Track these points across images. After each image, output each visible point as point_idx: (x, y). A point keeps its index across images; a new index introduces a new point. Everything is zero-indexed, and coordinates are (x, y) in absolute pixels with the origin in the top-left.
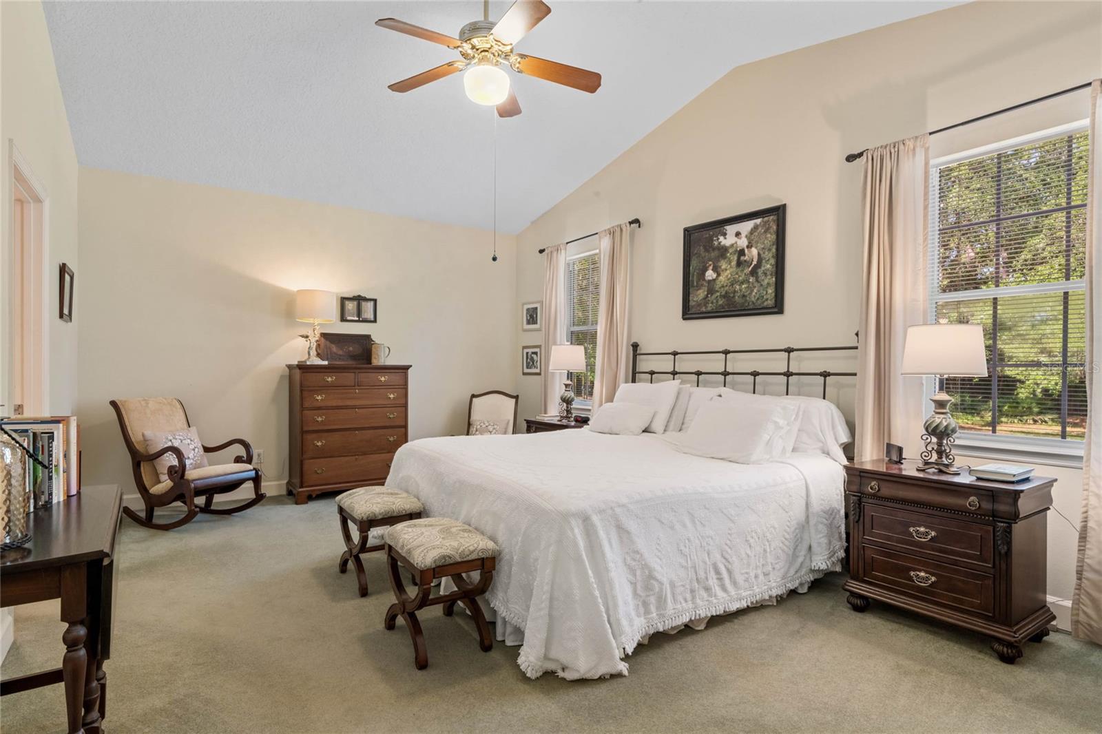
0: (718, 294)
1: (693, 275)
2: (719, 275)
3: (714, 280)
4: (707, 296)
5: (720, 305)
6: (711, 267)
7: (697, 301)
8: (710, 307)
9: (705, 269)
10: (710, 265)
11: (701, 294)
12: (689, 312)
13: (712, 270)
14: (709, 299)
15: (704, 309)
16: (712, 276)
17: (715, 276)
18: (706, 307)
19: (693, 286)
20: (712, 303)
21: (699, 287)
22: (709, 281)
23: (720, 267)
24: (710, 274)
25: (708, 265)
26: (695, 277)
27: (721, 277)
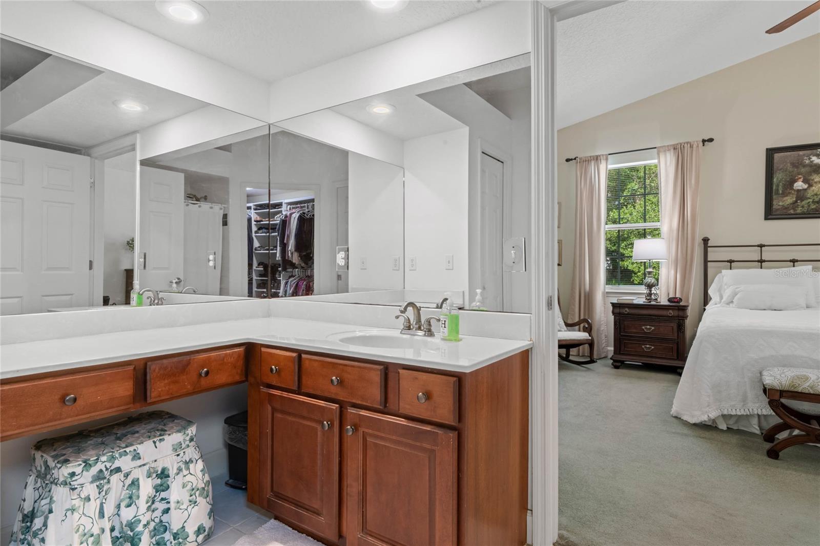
0: (811, 200)
1: (778, 186)
2: (810, 186)
3: (805, 190)
4: (796, 202)
5: (813, 209)
6: (801, 180)
7: (783, 206)
8: (799, 210)
9: (794, 181)
10: (800, 178)
11: (789, 200)
12: (770, 213)
13: (802, 182)
14: (799, 204)
15: (792, 211)
16: (802, 186)
17: (806, 186)
18: (795, 210)
19: (777, 193)
20: (803, 207)
21: (784, 194)
22: (798, 191)
23: (813, 180)
24: (799, 185)
25: (797, 178)
26: (780, 187)
27: (814, 188)
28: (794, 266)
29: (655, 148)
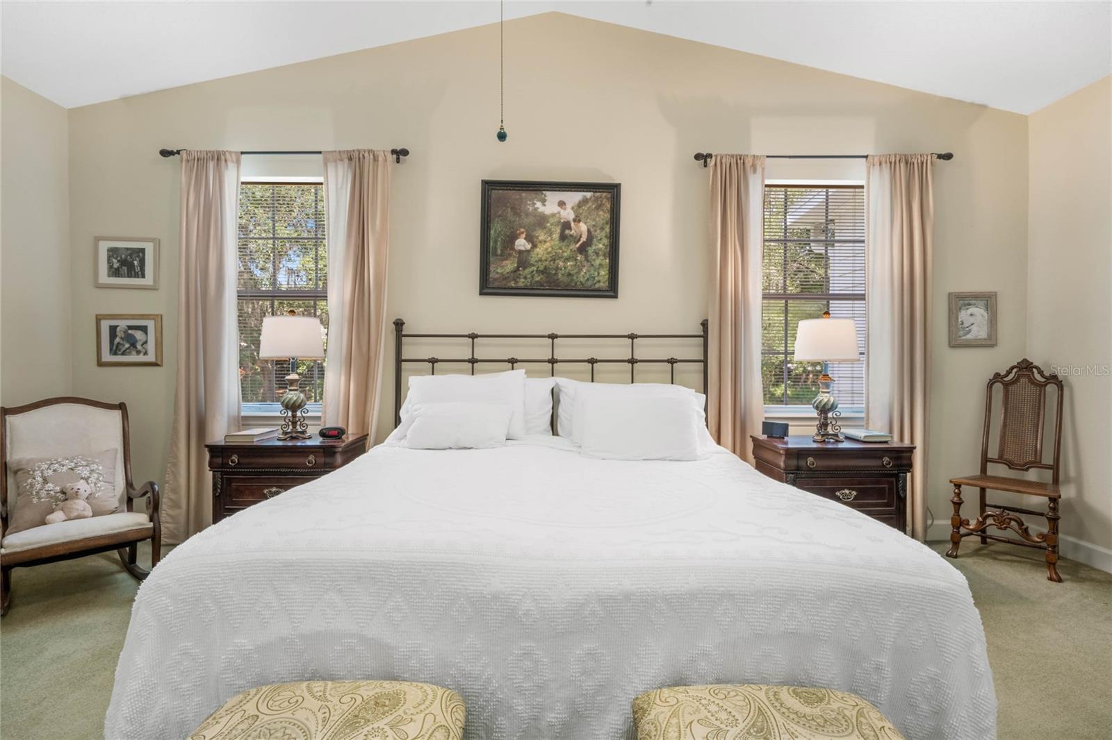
0: (535, 268)
1: (496, 242)
2: (534, 246)
3: (528, 251)
4: (517, 269)
5: (537, 282)
6: (524, 236)
7: (502, 274)
8: (521, 283)
9: (515, 237)
10: (523, 233)
11: (509, 265)
12: (488, 286)
13: (525, 239)
14: (521, 273)
15: (512, 284)
16: (524, 245)
17: (529, 246)
18: (516, 282)
19: (495, 254)
20: (525, 278)
21: (504, 257)
22: (520, 252)
23: (537, 237)
24: (521, 243)
25: (518, 232)
26: (499, 243)
27: (538, 249)
28: (513, 369)
29: (320, 153)
